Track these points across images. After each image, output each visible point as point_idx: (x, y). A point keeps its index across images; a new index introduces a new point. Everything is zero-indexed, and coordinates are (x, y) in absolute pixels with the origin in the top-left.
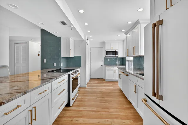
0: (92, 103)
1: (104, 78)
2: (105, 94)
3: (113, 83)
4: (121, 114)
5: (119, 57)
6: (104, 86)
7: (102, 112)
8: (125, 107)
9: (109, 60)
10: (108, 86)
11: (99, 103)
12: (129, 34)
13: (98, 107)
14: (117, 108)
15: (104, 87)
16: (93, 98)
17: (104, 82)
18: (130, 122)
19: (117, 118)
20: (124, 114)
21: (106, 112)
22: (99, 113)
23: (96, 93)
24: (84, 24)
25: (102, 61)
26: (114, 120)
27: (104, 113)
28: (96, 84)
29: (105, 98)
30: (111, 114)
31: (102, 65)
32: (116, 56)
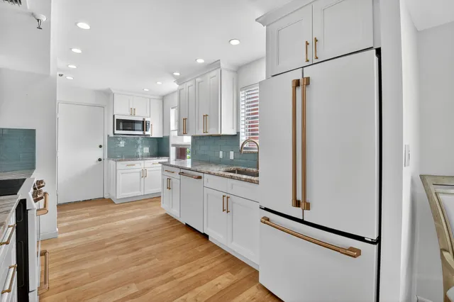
0: (113, 276)
1: (106, 196)
2: (137, 238)
3: (140, 206)
4: (203, 269)
5: (153, 136)
6: (122, 217)
7: (158, 288)
8: (200, 251)
9: (122, 144)
10: (133, 215)
11: (133, 269)
12: (189, 84)
13: (136, 279)
14: (185, 263)
15: (123, 222)
16: (107, 260)
17: (112, 206)
18: (228, 278)
19: (200, 284)
20: (208, 267)
21: (166, 281)
22: (149, 294)
23: (107, 244)
24: (76, 24)
25: (101, 146)
26: (197, 289)
27: (164, 288)
28: (87, 217)
29: (141, 248)
30: (182, 282)
31: (100, 160)
32: (144, 135)
